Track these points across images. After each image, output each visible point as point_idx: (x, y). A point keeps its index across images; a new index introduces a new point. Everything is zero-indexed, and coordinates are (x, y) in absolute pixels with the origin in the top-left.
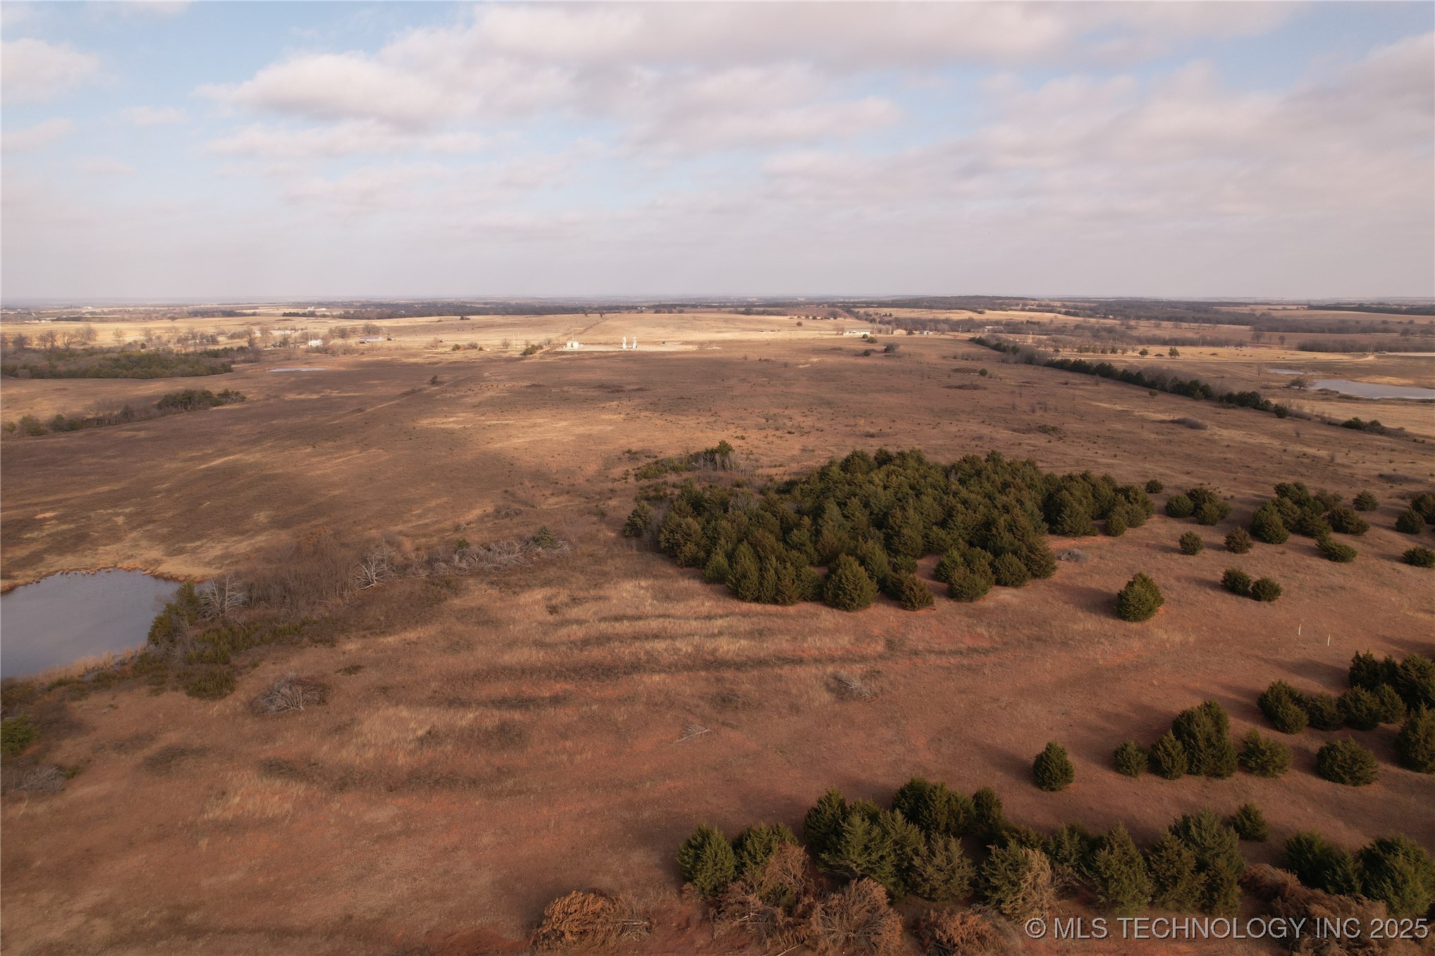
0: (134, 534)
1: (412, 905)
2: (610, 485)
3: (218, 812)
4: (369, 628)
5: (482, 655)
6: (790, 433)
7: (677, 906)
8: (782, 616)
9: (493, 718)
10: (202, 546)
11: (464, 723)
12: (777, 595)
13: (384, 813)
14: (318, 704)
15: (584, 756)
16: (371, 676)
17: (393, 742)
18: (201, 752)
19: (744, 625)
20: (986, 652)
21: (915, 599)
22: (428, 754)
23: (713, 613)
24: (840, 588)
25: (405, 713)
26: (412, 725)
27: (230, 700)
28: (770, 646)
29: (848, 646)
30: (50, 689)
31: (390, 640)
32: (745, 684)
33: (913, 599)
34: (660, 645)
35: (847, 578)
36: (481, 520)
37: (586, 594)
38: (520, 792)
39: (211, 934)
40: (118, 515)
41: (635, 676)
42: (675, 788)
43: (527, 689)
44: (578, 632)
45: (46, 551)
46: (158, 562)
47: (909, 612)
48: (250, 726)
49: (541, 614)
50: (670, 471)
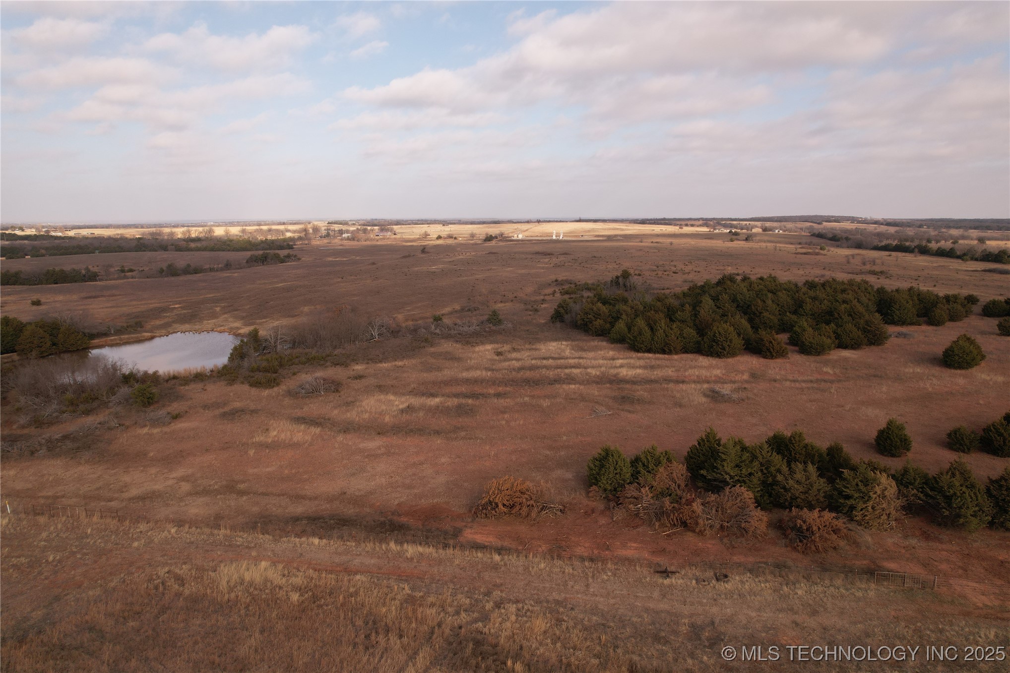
0: (226, 316)
1: (389, 490)
2: (542, 297)
3: (262, 438)
4: (371, 359)
5: (447, 373)
7: (585, 502)
8: (668, 360)
9: (453, 402)
10: (267, 321)
11: (432, 403)
12: (665, 346)
13: (374, 444)
14: (334, 392)
15: (518, 422)
16: (372, 381)
17: (383, 411)
18: (254, 412)
19: (642, 363)
20: (832, 382)
21: (774, 349)
22: (405, 417)
23: (616, 357)
24: (714, 341)
25: (392, 397)
26: (397, 403)
27: (276, 389)
28: (658, 373)
29: (720, 375)
30: (167, 381)
31: (385, 365)
32: (641, 392)
33: (772, 350)
34: (576, 371)
35: (720, 333)
36: (451, 313)
37: (523, 347)
38: (470, 439)
39: (252, 495)
40: (217, 307)
41: (557, 385)
42: (585, 441)
43: (478, 389)
44: (516, 364)
45: (173, 322)
46: (238, 328)
47: (768, 360)
48: (287, 401)
49: (491, 356)
50: (584, 291)
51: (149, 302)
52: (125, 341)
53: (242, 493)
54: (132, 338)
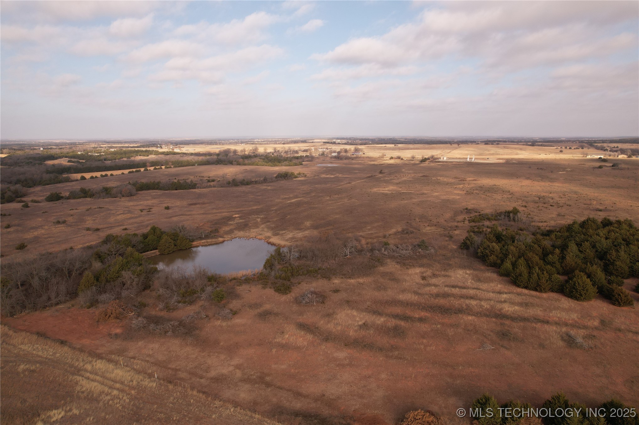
0: (263, 226)
1: (349, 397)
2: (456, 224)
3: (280, 340)
4: (344, 275)
5: (389, 294)
6: (551, 206)
8: (539, 298)
9: (392, 323)
10: (285, 233)
11: (379, 322)
12: (537, 286)
13: (342, 354)
14: (321, 303)
15: (432, 348)
16: (343, 295)
17: (349, 325)
18: (276, 314)
19: (518, 299)
21: (621, 299)
22: (363, 333)
23: (502, 291)
24: (574, 288)
25: (355, 313)
26: (358, 319)
27: (289, 296)
28: (531, 312)
29: (576, 319)
30: (231, 281)
31: (352, 281)
32: (516, 328)
33: (620, 300)
34: (473, 303)
35: (579, 284)
36: (395, 234)
37: (440, 273)
38: (401, 358)
39: (273, 387)
40: (258, 218)
41: (460, 315)
42: (474, 372)
43: (409, 312)
44: (434, 290)
45: (235, 229)
46: (269, 237)
47: (616, 307)
48: (295, 308)
49: (418, 279)
50: (486, 220)
51: (222, 211)
52: (209, 243)
53: (268, 385)
54: (213, 241)
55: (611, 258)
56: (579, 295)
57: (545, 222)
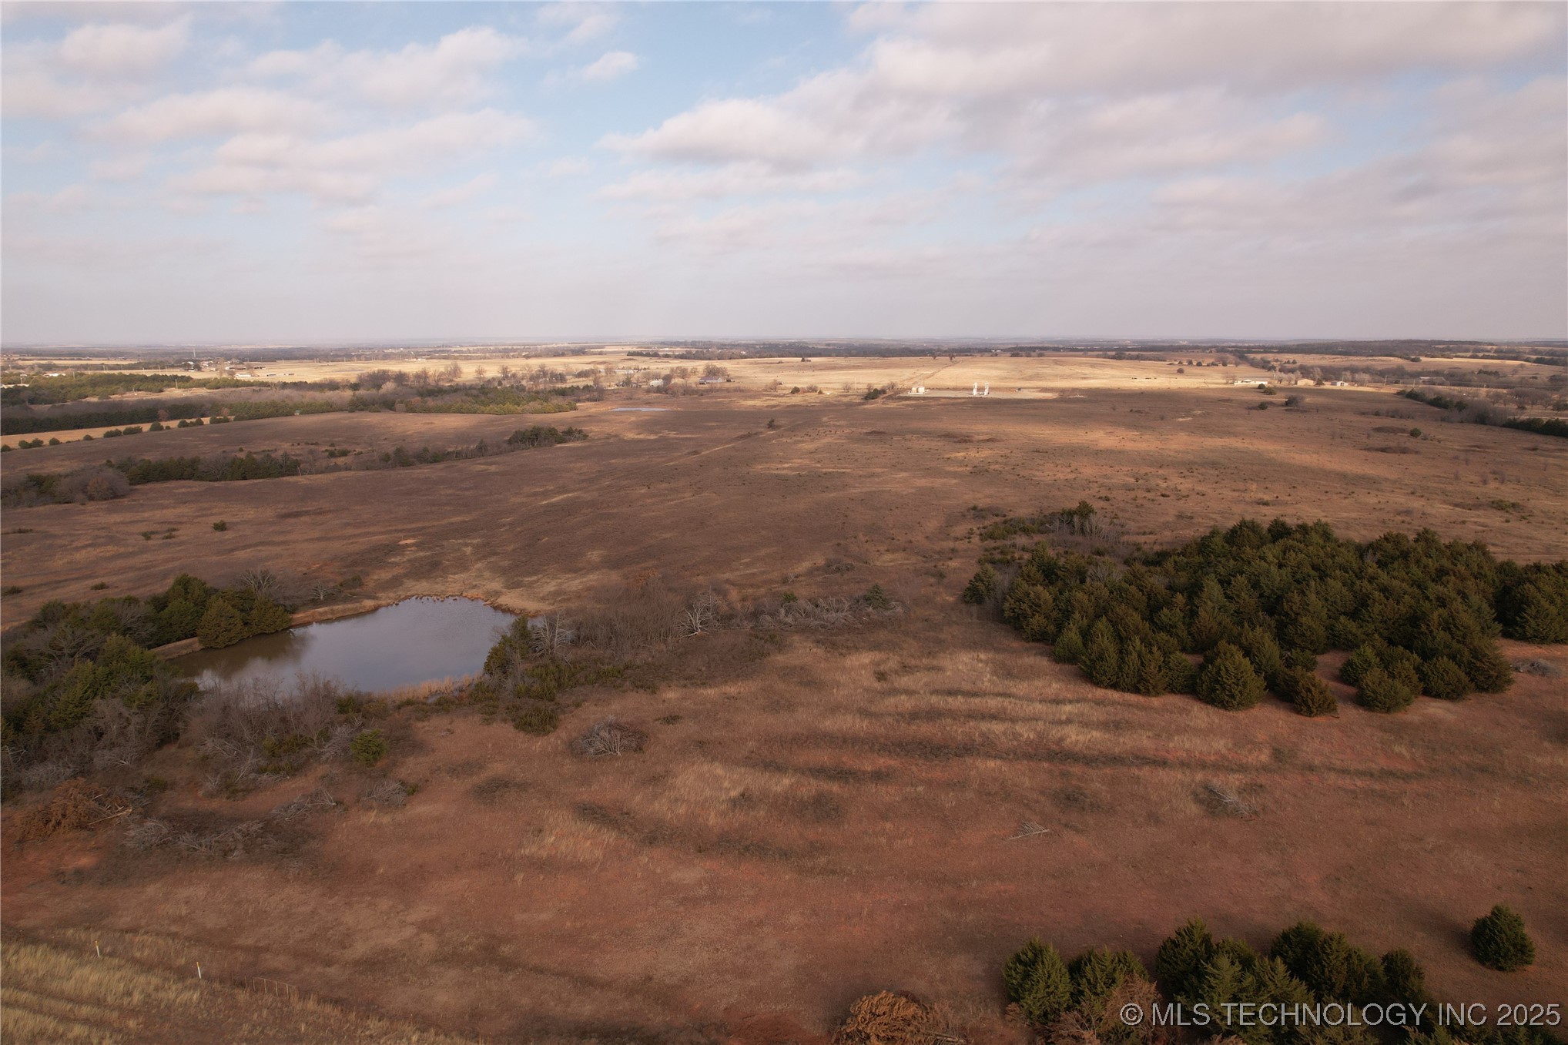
0: (479, 565)
1: (713, 976)
2: (951, 544)
3: (534, 849)
4: (690, 678)
5: (801, 719)
6: (1163, 496)
7: (999, 1027)
8: (1143, 708)
9: (811, 787)
10: (538, 581)
11: (779, 789)
12: (1139, 682)
13: (691, 874)
14: (635, 751)
15: (905, 841)
16: (688, 728)
17: (706, 800)
18: (522, 787)
19: (1098, 714)
20: (1406, 777)
21: (1312, 700)
22: (740, 817)
23: (1061, 697)
24: (1217, 681)
25: (719, 770)
26: (726, 784)
27: (552, 738)
28: (1126, 742)
29: (1224, 751)
30: (399, 707)
31: (711, 692)
32: (1096, 782)
33: (1310, 702)
34: (997, 727)
35: (1227, 671)
36: (810, 573)
37: (918, 662)
38: (833, 872)
39: (520, 969)
40: (467, 545)
41: (967, 759)
42: (1005, 892)
43: (848, 760)
44: (907, 703)
45: (406, 575)
46: (497, 594)
47: (1303, 718)
48: (569, 766)
49: (868, 680)
50: (1020, 533)
51: (371, 529)
52: (338, 615)
53: (508, 965)
54: (349, 610)
55: (1292, 609)
56: (1228, 695)
57: (1151, 533)
